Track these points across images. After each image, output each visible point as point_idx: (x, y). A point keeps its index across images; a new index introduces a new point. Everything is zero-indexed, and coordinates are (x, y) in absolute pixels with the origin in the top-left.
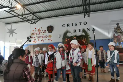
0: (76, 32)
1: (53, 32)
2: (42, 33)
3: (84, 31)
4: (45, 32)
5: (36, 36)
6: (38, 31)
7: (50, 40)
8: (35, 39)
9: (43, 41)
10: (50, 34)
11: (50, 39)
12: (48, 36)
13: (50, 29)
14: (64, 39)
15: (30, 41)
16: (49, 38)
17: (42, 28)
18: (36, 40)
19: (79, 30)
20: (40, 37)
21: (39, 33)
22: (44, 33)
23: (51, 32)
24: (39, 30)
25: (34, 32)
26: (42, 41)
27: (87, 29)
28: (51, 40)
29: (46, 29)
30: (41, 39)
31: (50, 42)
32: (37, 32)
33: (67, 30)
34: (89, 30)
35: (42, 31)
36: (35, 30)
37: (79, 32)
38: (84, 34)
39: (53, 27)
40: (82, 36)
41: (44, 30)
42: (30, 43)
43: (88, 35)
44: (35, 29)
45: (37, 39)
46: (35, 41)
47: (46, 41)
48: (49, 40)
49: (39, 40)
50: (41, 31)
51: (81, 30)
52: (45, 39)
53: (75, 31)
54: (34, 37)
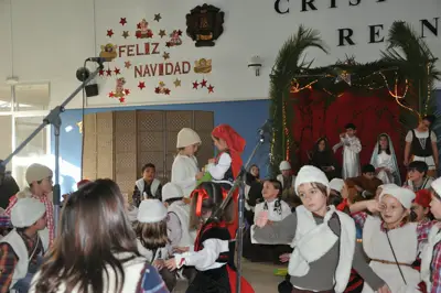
0: (351, 43)
1: (219, 42)
2: (162, 48)
3: (401, 33)
4: (175, 41)
5: (128, 65)
6: (139, 35)
7: (205, 89)
8: (121, 82)
9: (167, 92)
10: (205, 52)
11: (204, 84)
12: (193, 66)
13: (205, 24)
14: (279, 80)
15: (92, 91)
16: (199, 77)
17: (158, 18)
18: (125, 87)
19: (372, 28)
20: (148, 71)
21: (142, 49)
22: (168, 45)
23: (210, 43)
24: (144, 31)
25: (117, 41)
26: (158, 91)
27: (425, 22)
28: (211, 88)
29: (184, 28)
30: (152, 82)
31: (201, 96)
32: (132, 39)
33: (301, 32)
34: (435, 31)
35: (162, 33)
36: (118, 29)
37: (372, 41)
38: (400, 53)
39: (222, 14)
40: (385, 64)
41: (168, 32)
42: (94, 102)
43: (427, 61)
44: (123, 21)
45: (131, 82)
46: (121, 92)
47: (184, 93)
48: (195, 85)
49: (142, 86)
50: (156, 38)
51: (385, 33)
52: (178, 83)
53: (345, 37)
54: (117, 71)
